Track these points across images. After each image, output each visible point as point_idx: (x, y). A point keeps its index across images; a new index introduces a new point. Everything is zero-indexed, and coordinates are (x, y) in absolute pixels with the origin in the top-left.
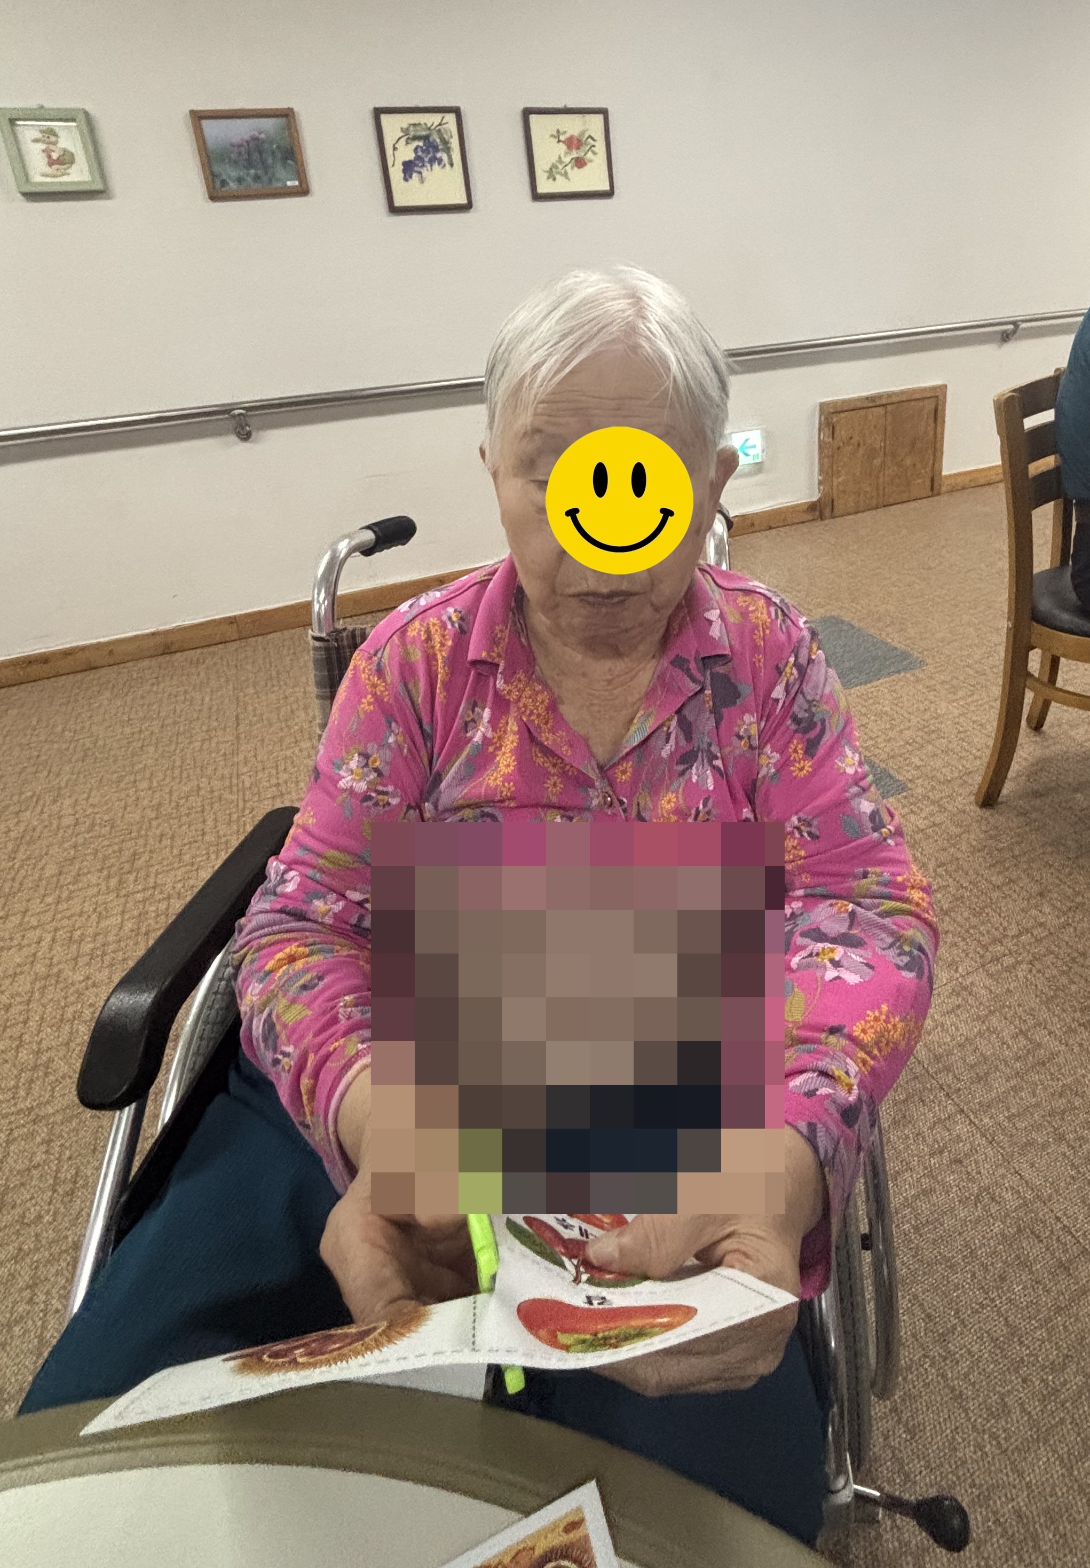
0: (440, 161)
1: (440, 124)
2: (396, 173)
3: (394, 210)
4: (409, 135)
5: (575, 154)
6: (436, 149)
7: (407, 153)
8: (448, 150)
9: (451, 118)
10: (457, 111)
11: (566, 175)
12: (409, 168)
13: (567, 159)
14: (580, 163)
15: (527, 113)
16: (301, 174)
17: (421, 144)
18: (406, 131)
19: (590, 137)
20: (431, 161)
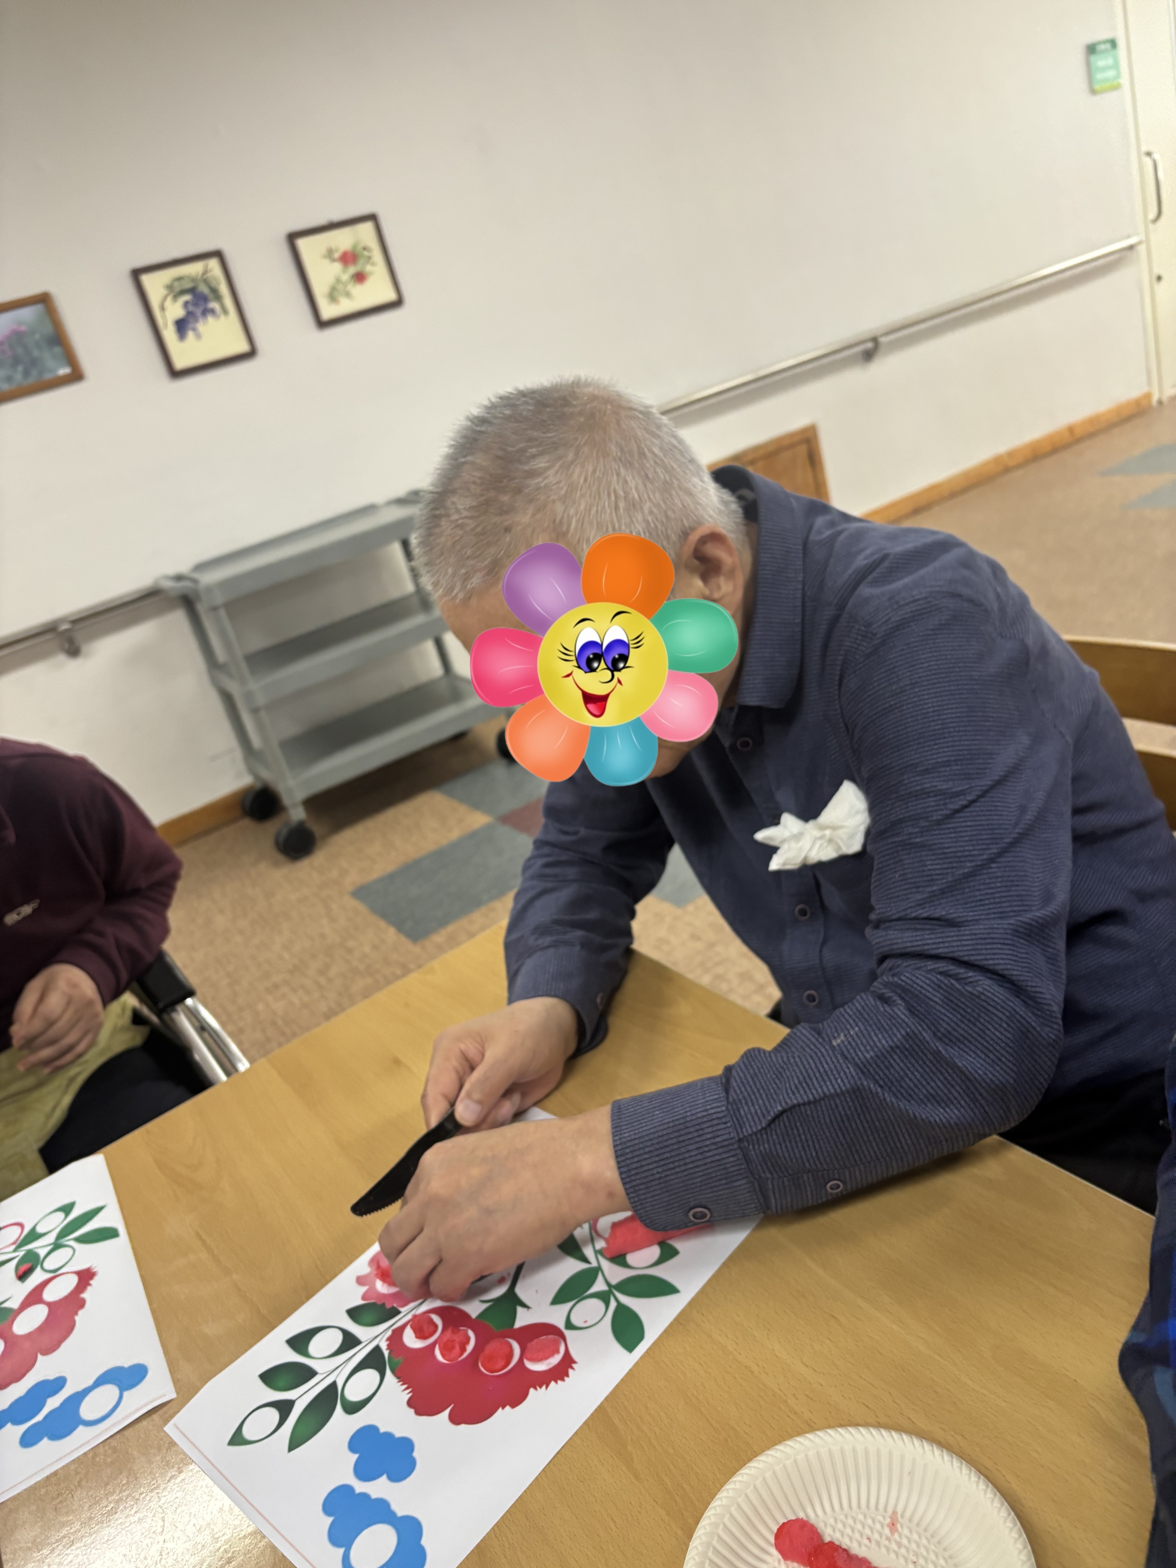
0: (212, 311)
1: (204, 273)
2: (169, 334)
3: (175, 374)
4: (175, 290)
5: (352, 270)
6: (205, 299)
7: (176, 310)
8: (218, 297)
9: (213, 264)
10: (218, 254)
11: (348, 295)
12: (181, 326)
13: (345, 277)
14: (360, 277)
15: (292, 238)
16: (70, 358)
17: (187, 297)
18: (170, 287)
19: (364, 249)
20: (204, 314)
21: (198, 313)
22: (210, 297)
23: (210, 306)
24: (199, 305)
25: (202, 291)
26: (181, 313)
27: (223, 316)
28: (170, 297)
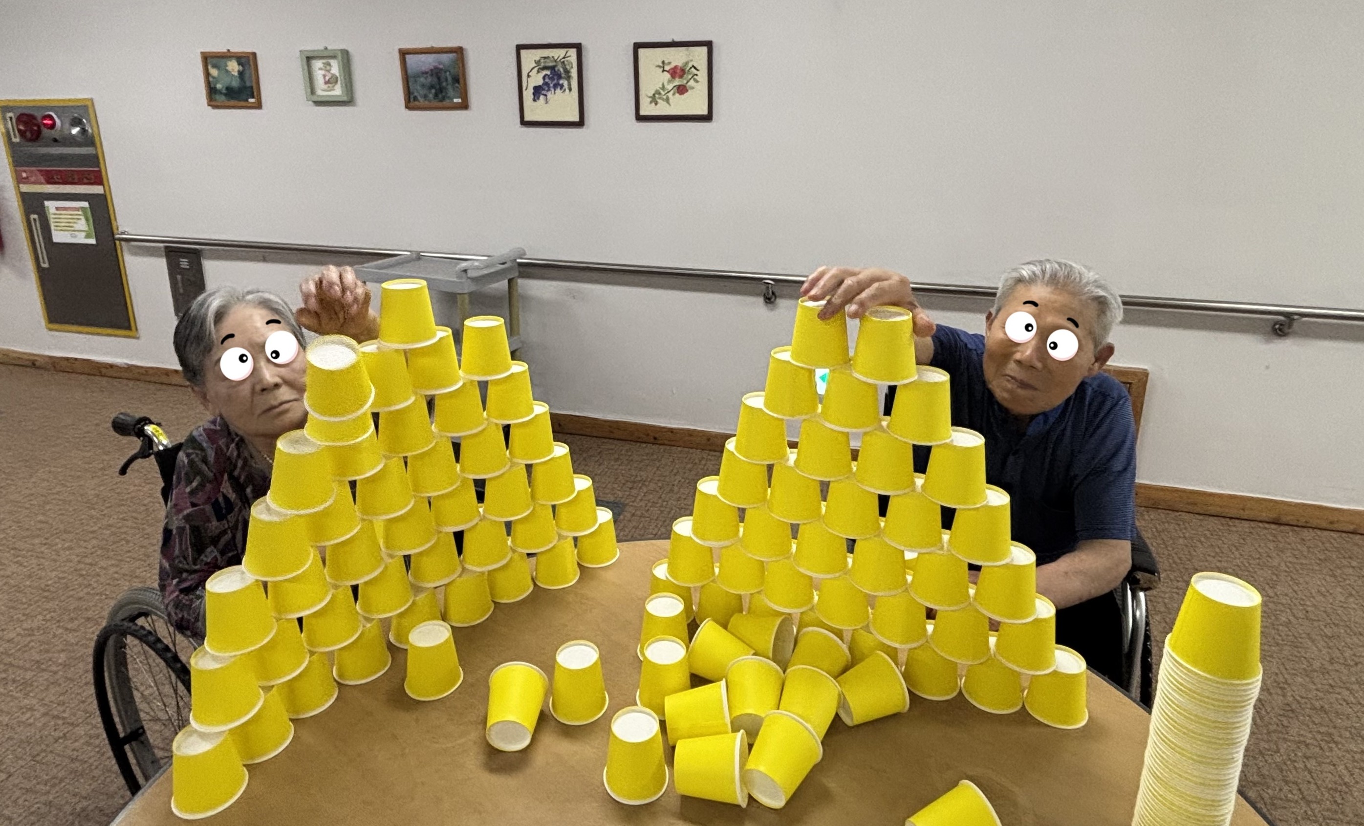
0: (562, 86)
1: (564, 58)
2: (528, 94)
3: (524, 123)
4: (541, 66)
5: (677, 82)
7: (537, 79)
8: (569, 78)
9: (572, 53)
10: (578, 47)
11: (667, 100)
12: (538, 91)
13: (670, 87)
14: (682, 90)
15: (638, 47)
16: (464, 95)
17: (548, 72)
18: (538, 62)
19: (694, 67)
20: (555, 86)
21: (552, 85)
22: (563, 75)
23: (561, 82)
24: (554, 80)
25: (559, 70)
26: (540, 82)
27: (567, 91)
28: (536, 69)
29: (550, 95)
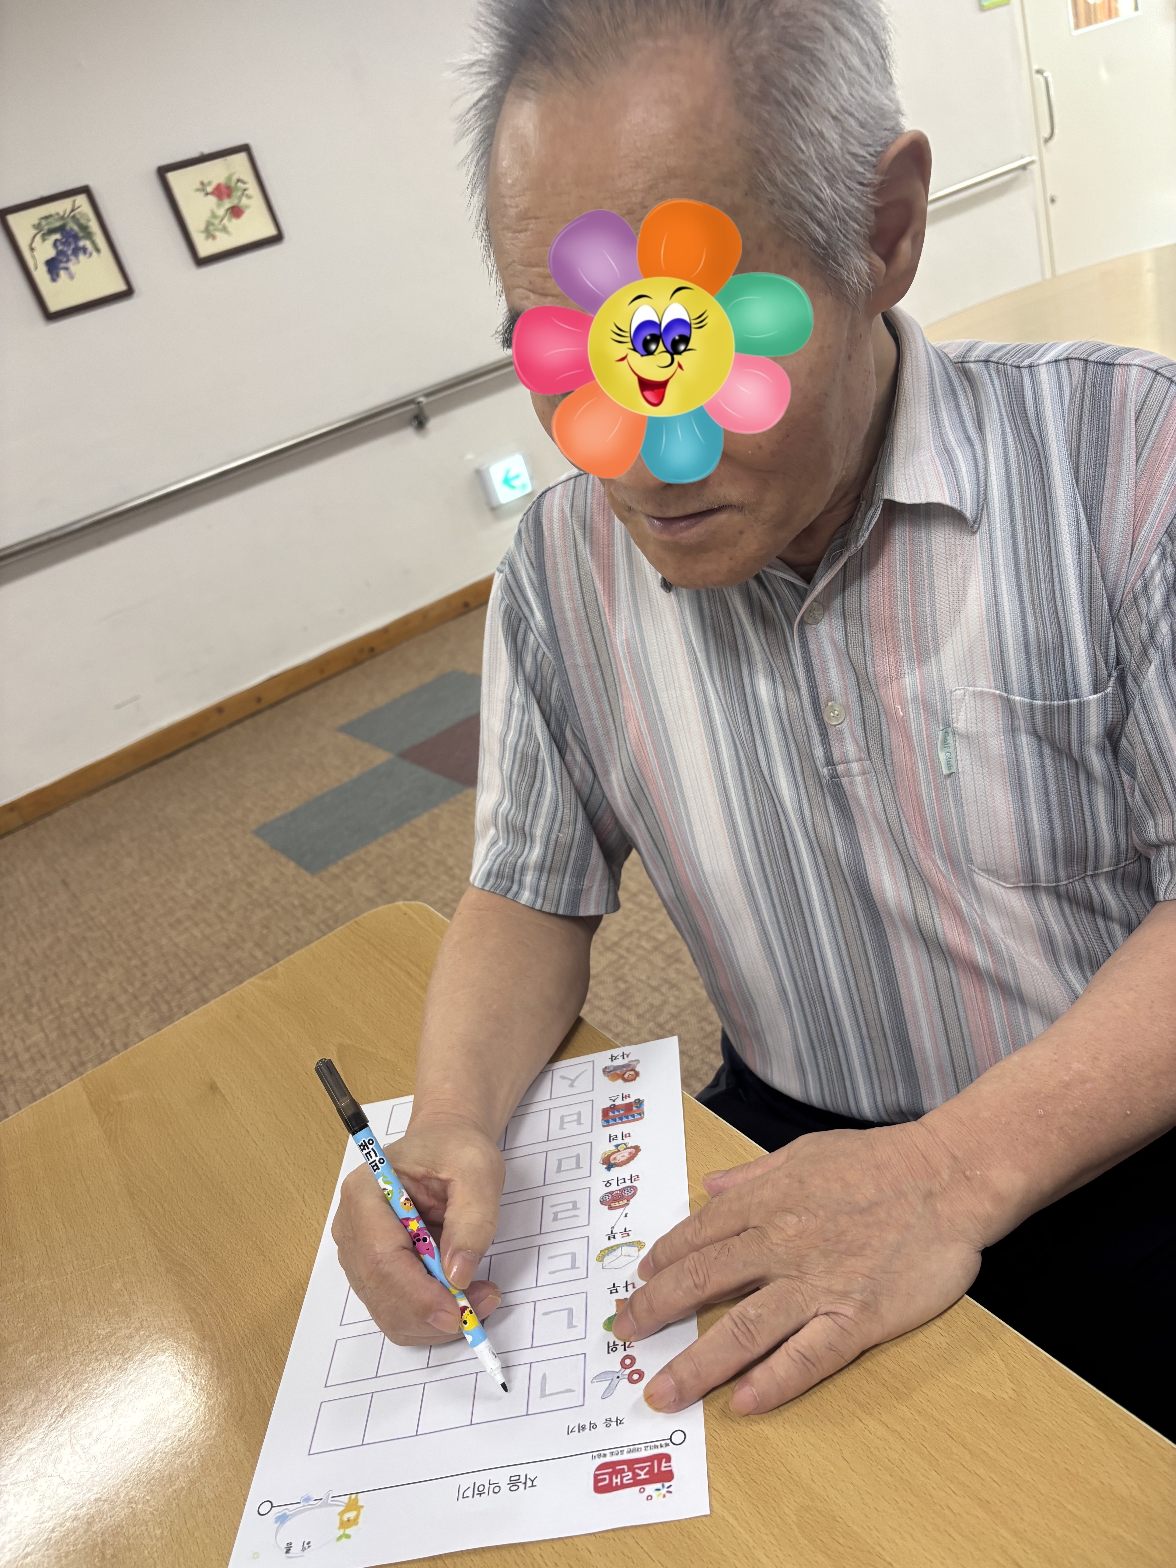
0: (84, 250)
1: (73, 210)
2: (41, 275)
3: (51, 316)
4: (44, 230)
5: (227, 204)
6: (76, 238)
7: (46, 250)
8: (89, 235)
9: (82, 200)
10: (86, 190)
11: (225, 230)
12: (53, 266)
13: (221, 212)
14: (236, 212)
15: (163, 172)
17: (58, 236)
18: (38, 227)
19: (239, 180)
20: (76, 251)
21: (69, 252)
22: (81, 234)
23: (82, 243)
24: (69, 245)
25: (72, 230)
26: (51, 253)
27: (95, 254)
28: (38, 238)
29: (72, 266)
